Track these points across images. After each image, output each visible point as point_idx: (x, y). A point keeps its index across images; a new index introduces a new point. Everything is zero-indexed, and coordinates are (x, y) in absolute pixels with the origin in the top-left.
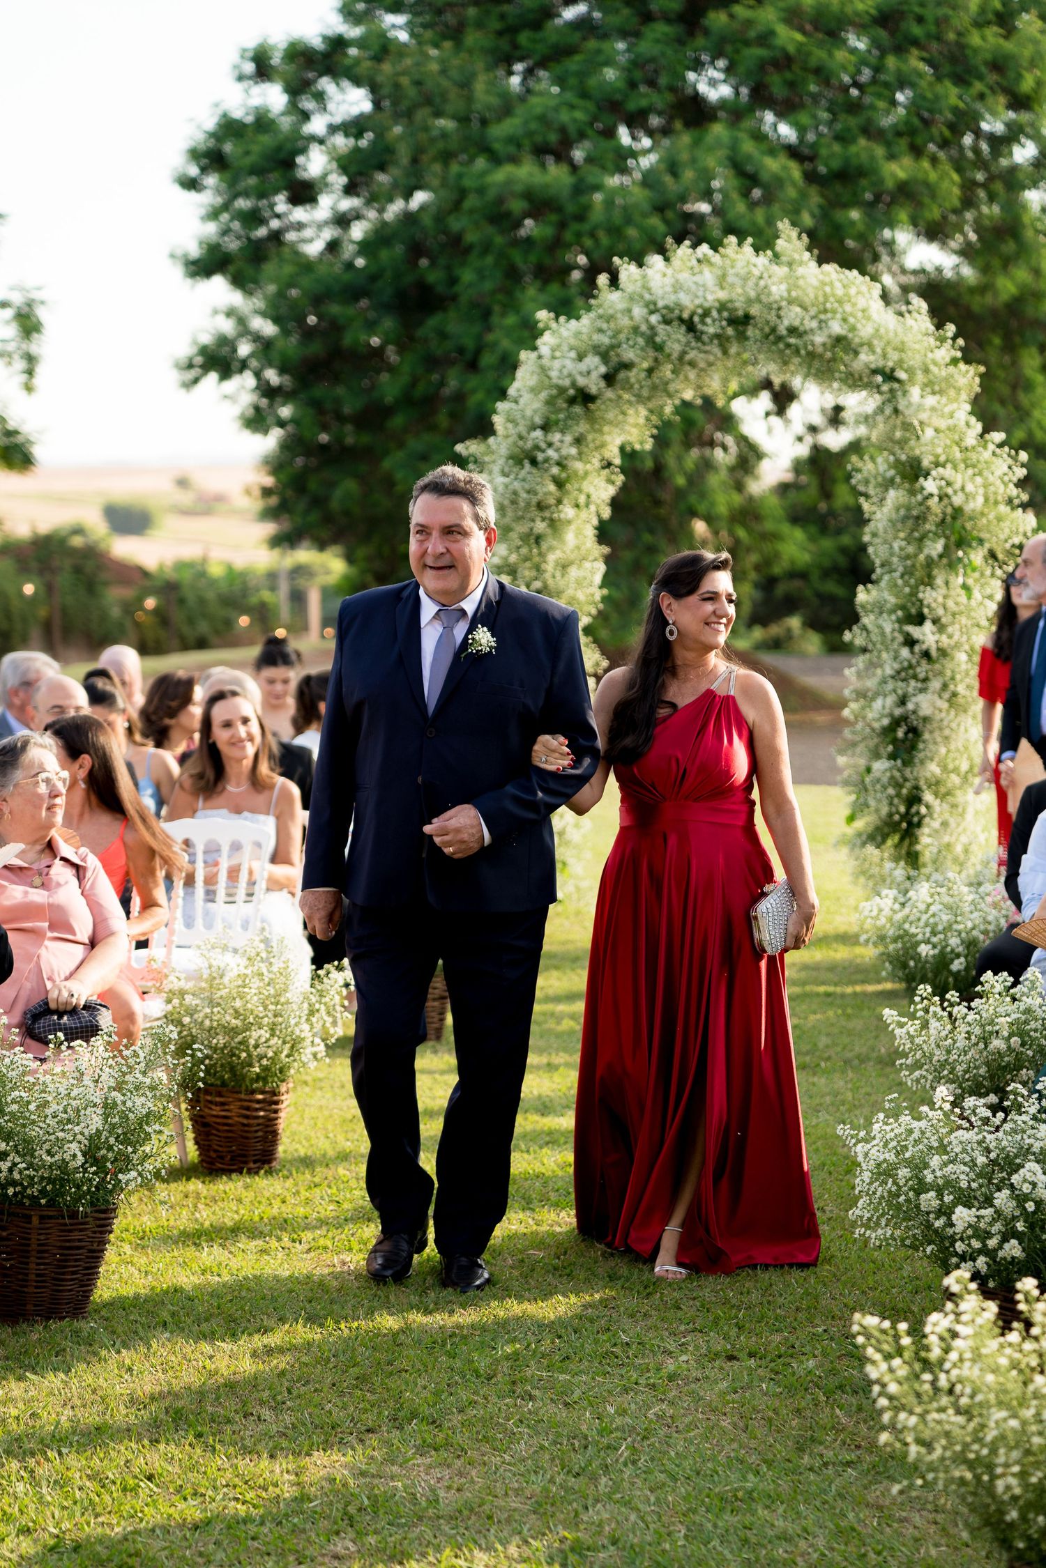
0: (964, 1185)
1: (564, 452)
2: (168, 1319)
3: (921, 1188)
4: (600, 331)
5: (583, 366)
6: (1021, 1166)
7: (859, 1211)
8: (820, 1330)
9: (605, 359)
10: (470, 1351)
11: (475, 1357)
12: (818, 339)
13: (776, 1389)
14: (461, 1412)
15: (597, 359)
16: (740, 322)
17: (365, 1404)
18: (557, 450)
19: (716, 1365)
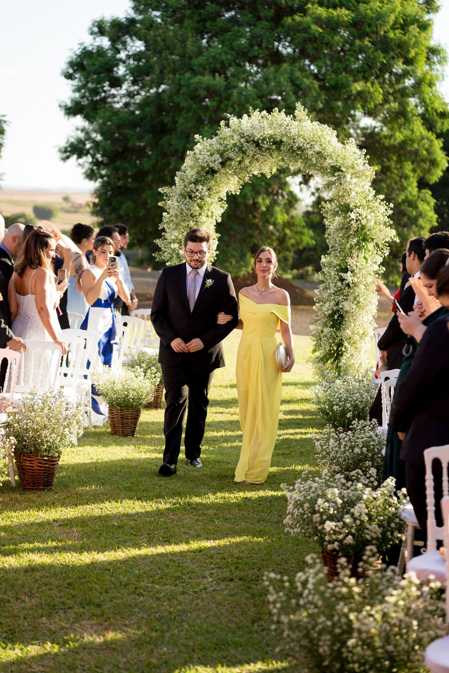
0: (331, 512)
1: (203, 194)
3: (314, 512)
4: (221, 144)
5: (213, 159)
6: (356, 505)
7: (287, 520)
9: (222, 156)
10: (120, 574)
11: (121, 576)
12: (310, 153)
13: (247, 595)
14: (111, 601)
15: (218, 156)
16: (278, 144)
17: (69, 596)
18: (200, 193)
19: (224, 583)
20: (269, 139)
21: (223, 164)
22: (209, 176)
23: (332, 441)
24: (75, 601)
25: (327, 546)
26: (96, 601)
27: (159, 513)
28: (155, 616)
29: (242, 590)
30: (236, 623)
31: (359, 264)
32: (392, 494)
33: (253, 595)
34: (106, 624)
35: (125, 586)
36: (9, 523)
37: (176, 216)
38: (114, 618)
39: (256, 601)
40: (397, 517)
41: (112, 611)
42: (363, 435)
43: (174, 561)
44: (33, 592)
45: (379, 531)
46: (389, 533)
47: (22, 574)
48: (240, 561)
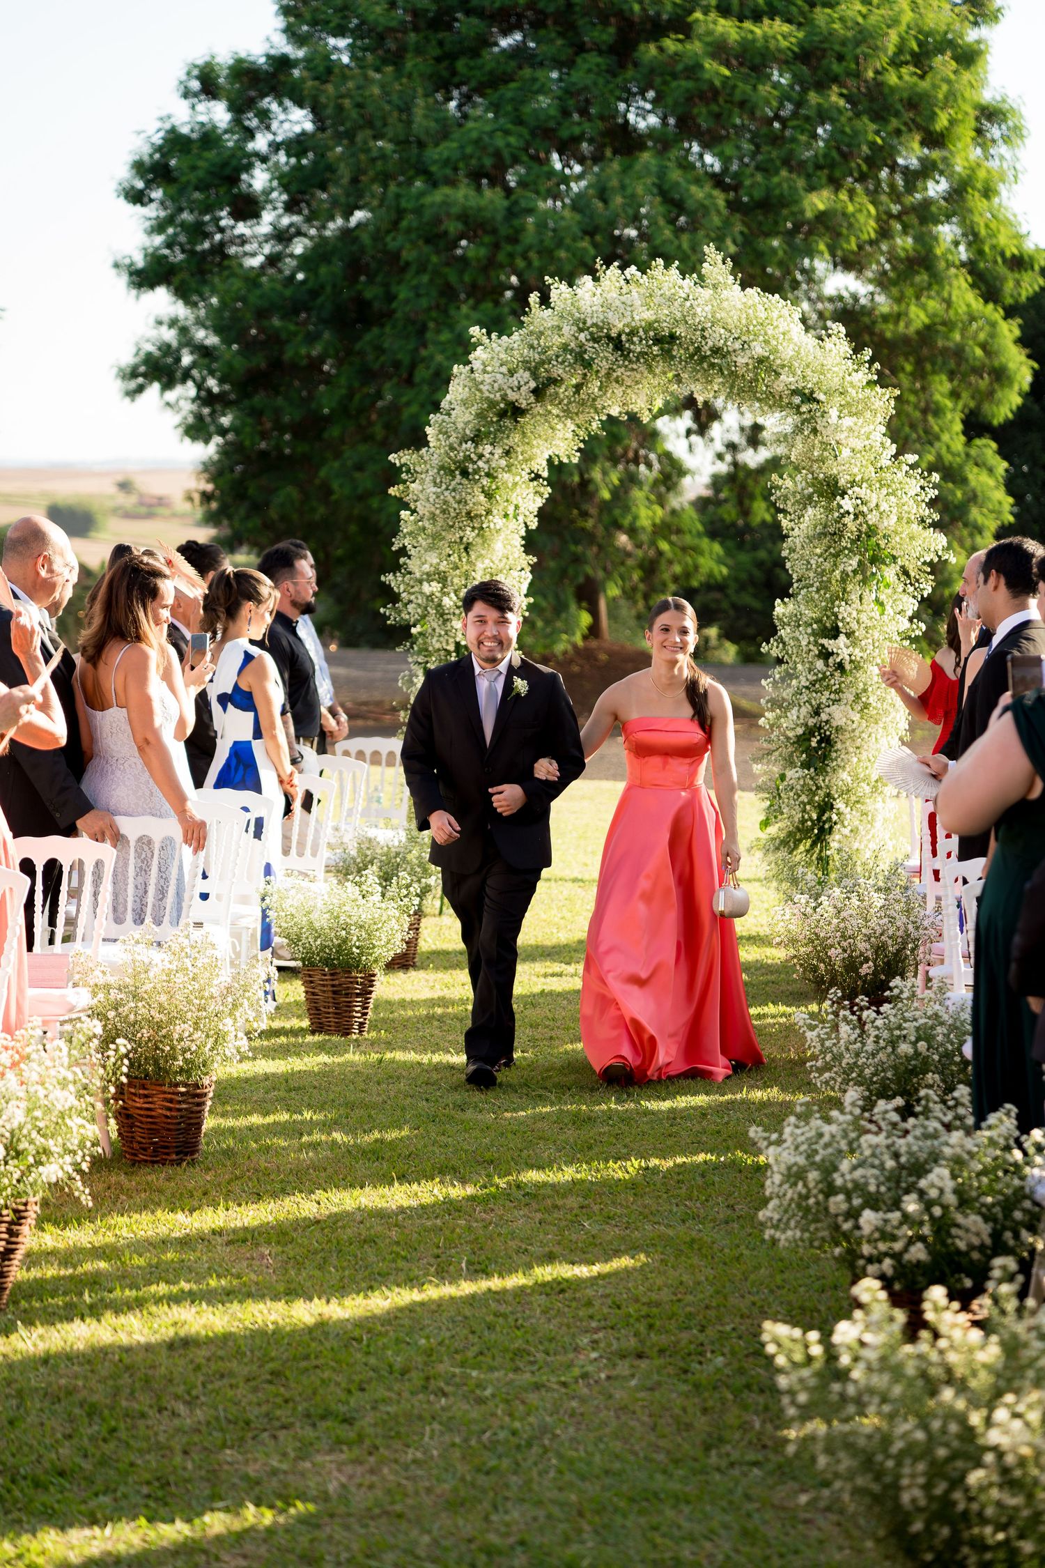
0: (872, 1188)
1: (493, 465)
2: (87, 1311)
3: (830, 1190)
4: (531, 347)
5: (514, 381)
6: (930, 1171)
7: (770, 1212)
8: (728, 1328)
9: (535, 375)
10: (385, 1347)
11: (390, 1353)
12: (741, 360)
13: (685, 1388)
14: (374, 1408)
15: (527, 374)
16: (666, 341)
17: (279, 1400)
18: (488, 462)
19: (627, 1363)
20: (646, 332)
21: (538, 393)
22: (508, 422)
23: (844, 1029)
24: (294, 1409)
25: (864, 1269)
26: (342, 1409)
27: (451, 1207)
28: (479, 1441)
29: (669, 1375)
30: (668, 1452)
31: (863, 617)
32: (1012, 1142)
33: (697, 1386)
34: (372, 1459)
35: (402, 1375)
36: (110, 1238)
37: (433, 517)
38: (388, 1447)
39: (705, 1400)
40: (1025, 1197)
41: (379, 1430)
42: (918, 1014)
43: (505, 1316)
44: (194, 1393)
45: (985, 1229)
46: (1008, 1235)
47: (164, 1352)
48: (655, 1310)
